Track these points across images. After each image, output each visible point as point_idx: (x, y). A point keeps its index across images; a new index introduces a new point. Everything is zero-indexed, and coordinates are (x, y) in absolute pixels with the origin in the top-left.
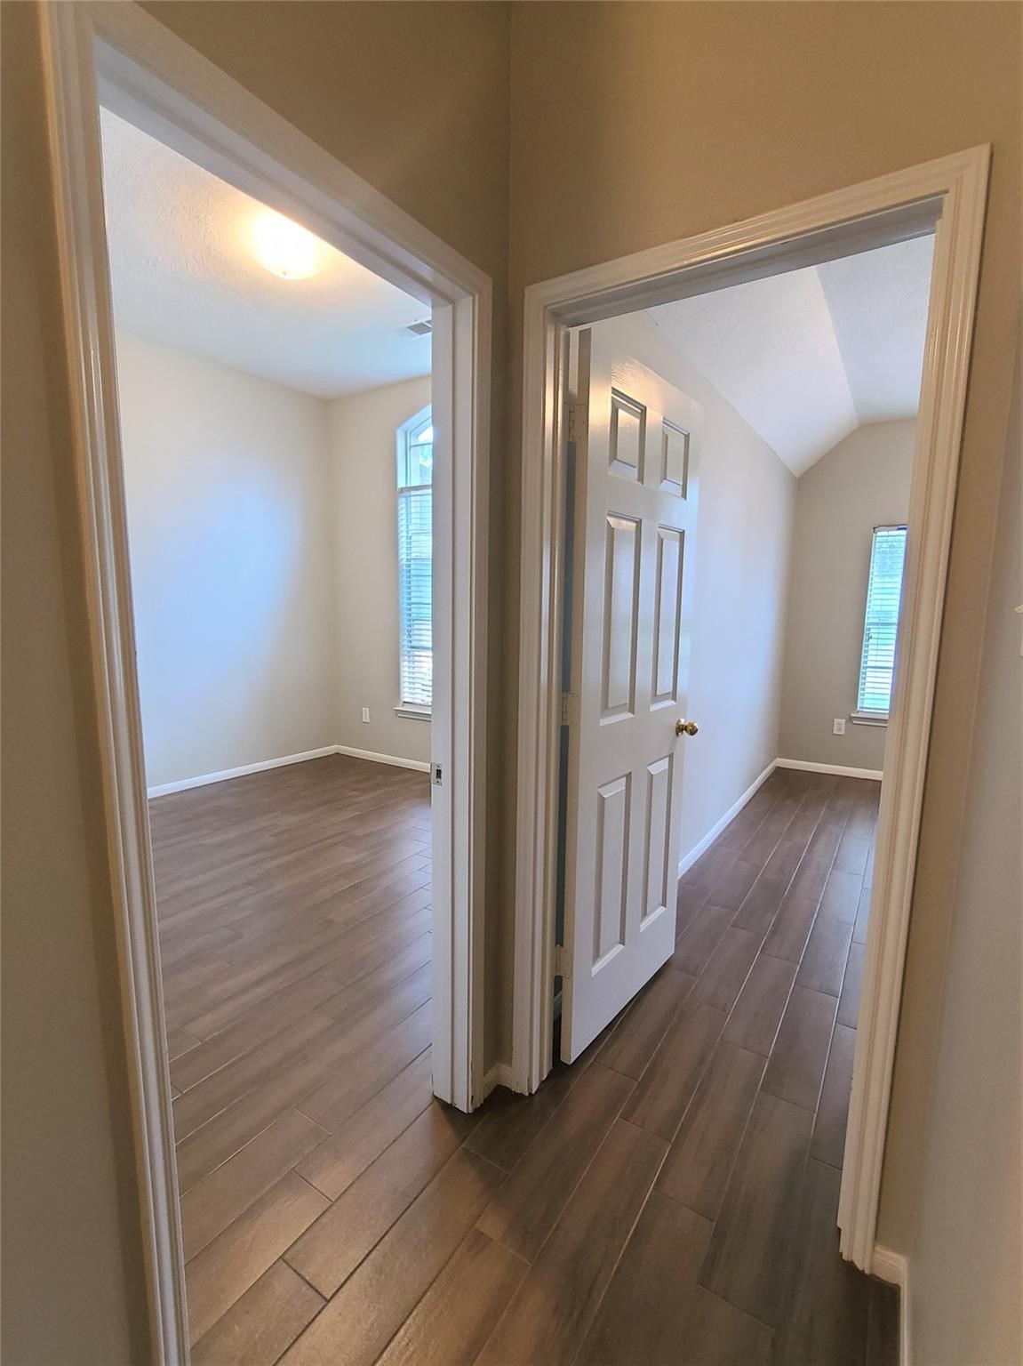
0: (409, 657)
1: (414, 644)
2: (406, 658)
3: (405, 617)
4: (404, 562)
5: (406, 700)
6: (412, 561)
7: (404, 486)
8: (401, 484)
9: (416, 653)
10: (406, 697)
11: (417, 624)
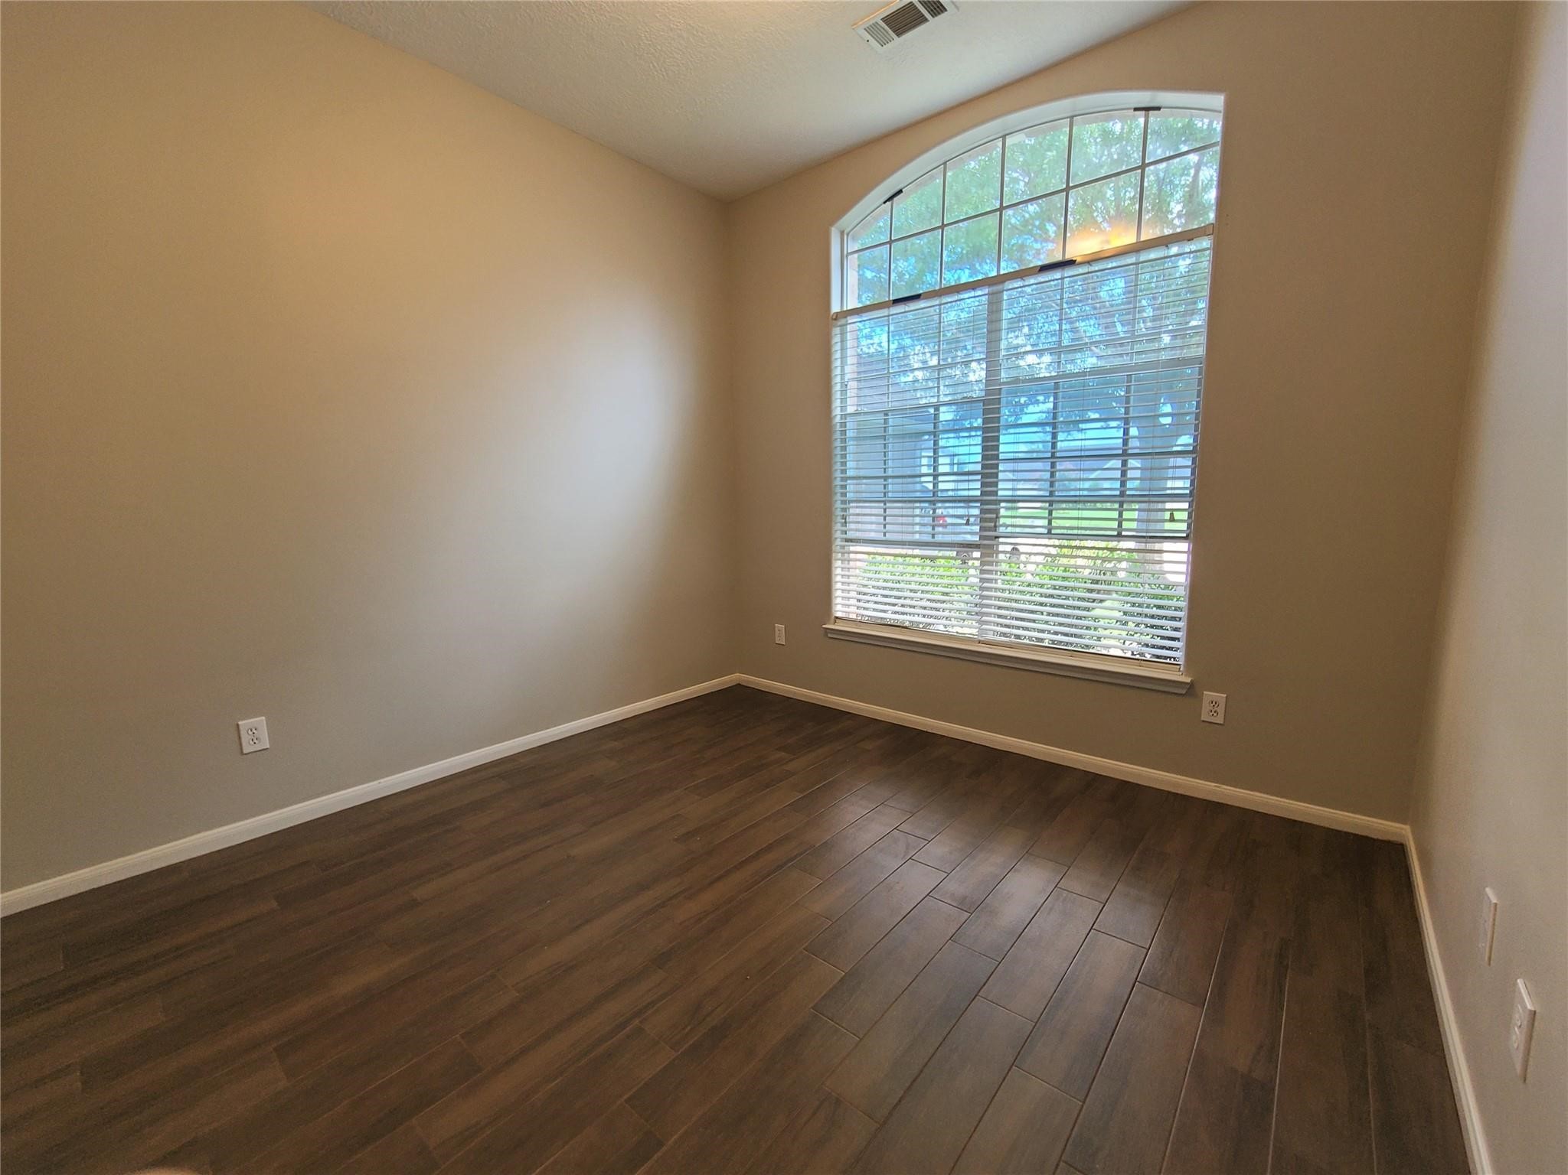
0: (843, 554)
1: (850, 535)
2: (840, 555)
3: (838, 497)
4: (838, 419)
5: (839, 614)
6: (848, 419)
7: (839, 311)
8: (835, 308)
9: (852, 549)
10: (839, 610)
11: (853, 507)
